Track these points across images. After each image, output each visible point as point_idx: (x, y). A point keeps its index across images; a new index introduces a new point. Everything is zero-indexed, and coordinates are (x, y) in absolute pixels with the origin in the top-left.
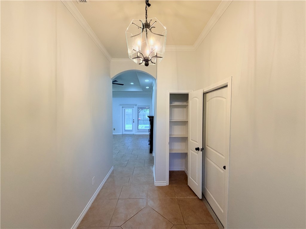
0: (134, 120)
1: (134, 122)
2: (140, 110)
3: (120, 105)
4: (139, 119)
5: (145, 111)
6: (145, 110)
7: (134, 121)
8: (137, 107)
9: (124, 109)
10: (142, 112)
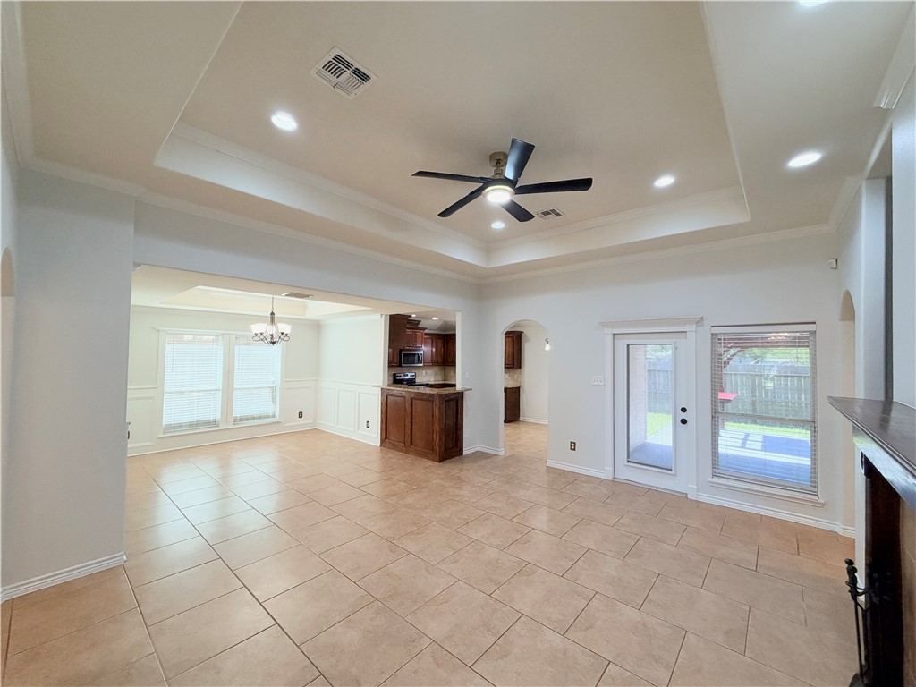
0: (684, 410)
1: (684, 421)
2: (732, 351)
3: (604, 325)
4: (721, 396)
5: (755, 358)
6: (757, 351)
7: (683, 416)
8: (706, 332)
9: (621, 344)
10: (740, 363)
